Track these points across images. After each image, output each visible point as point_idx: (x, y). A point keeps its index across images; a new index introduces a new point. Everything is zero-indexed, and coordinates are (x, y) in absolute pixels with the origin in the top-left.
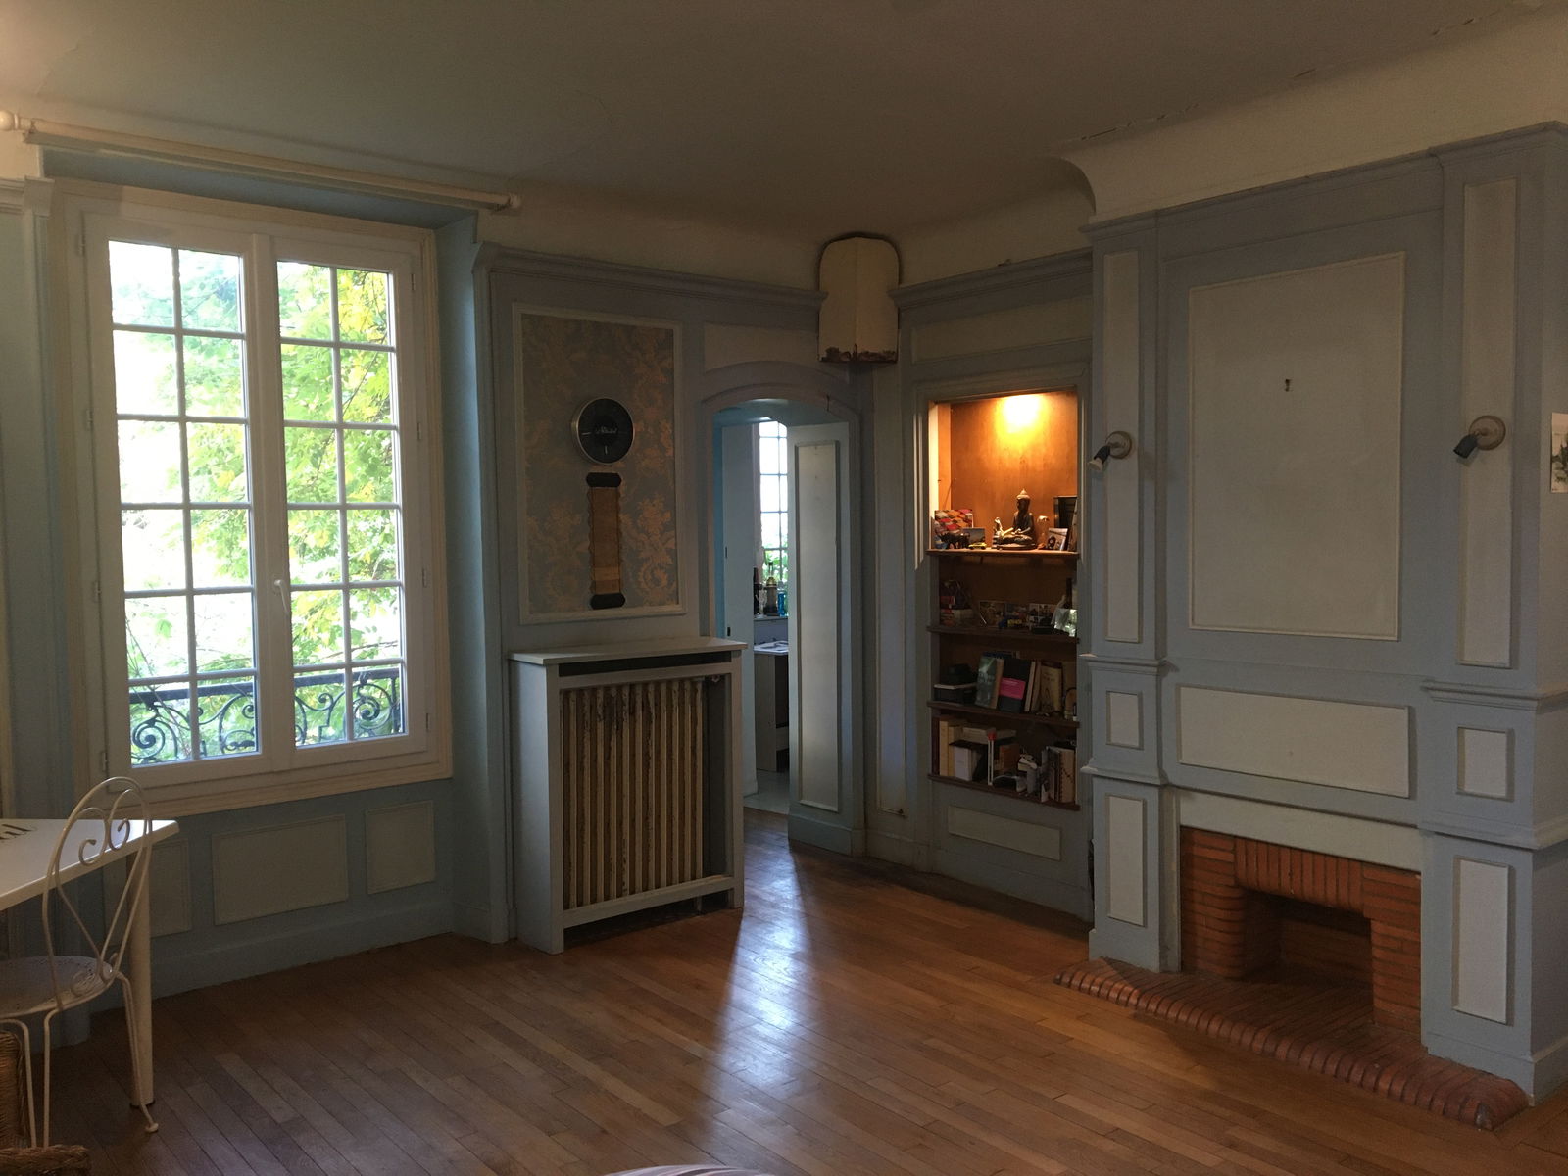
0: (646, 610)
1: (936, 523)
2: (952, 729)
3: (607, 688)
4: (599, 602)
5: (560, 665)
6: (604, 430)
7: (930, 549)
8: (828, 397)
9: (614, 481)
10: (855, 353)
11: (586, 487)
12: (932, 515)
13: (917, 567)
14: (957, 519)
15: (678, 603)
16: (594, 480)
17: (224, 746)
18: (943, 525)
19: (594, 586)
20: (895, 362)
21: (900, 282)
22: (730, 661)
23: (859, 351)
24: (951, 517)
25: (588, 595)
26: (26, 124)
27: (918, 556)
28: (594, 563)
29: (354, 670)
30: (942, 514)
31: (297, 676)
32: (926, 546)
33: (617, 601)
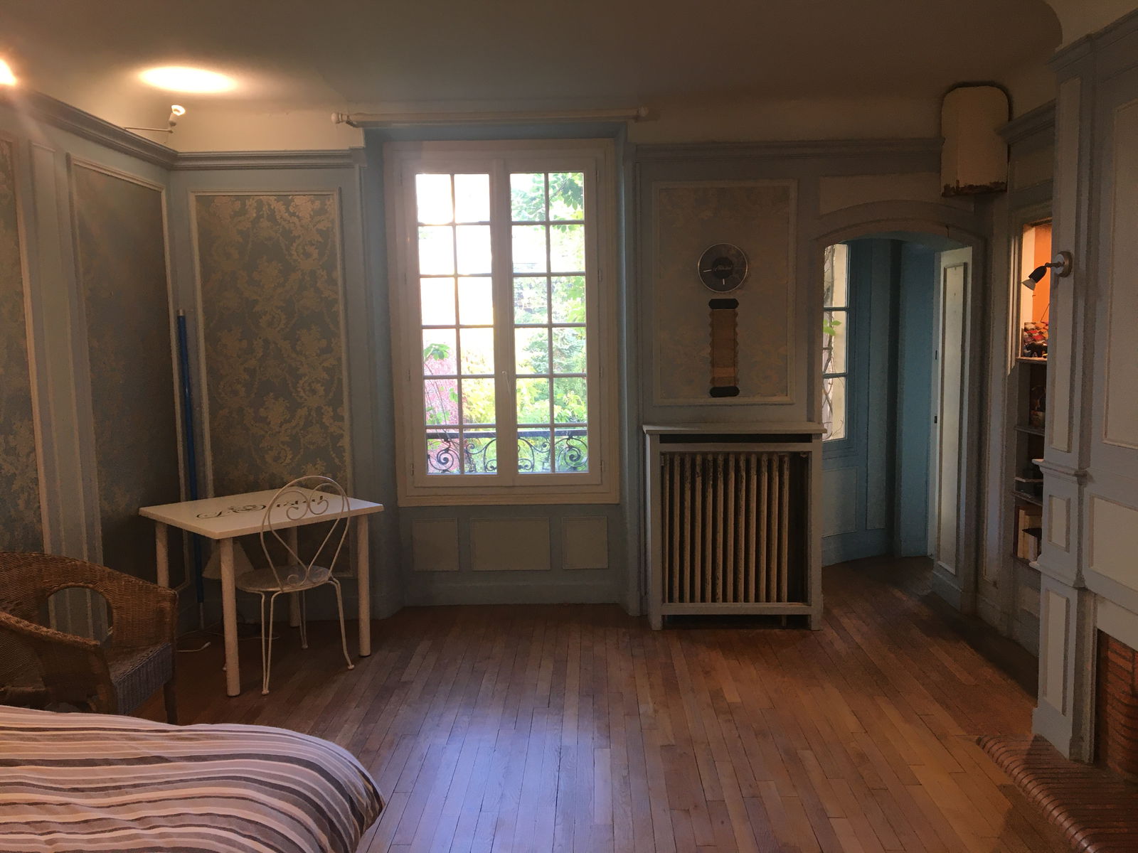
0: (757, 399)
1: (1025, 333)
2: (1027, 517)
3: (704, 454)
4: (716, 392)
5: (661, 435)
6: (721, 268)
7: (1020, 357)
8: (947, 227)
9: (733, 304)
10: (958, 187)
11: (709, 309)
12: (1022, 326)
13: (1009, 372)
14: (1042, 330)
15: (787, 395)
16: (714, 304)
17: (486, 468)
18: (1031, 336)
19: (713, 380)
20: (1006, 191)
21: (1010, 119)
22: (811, 442)
23: (962, 185)
24: (1037, 328)
25: (709, 387)
26: (345, 118)
27: (1011, 363)
28: (713, 364)
29: (556, 430)
30: (1030, 327)
31: (520, 430)
32: (1017, 355)
33: (733, 392)
